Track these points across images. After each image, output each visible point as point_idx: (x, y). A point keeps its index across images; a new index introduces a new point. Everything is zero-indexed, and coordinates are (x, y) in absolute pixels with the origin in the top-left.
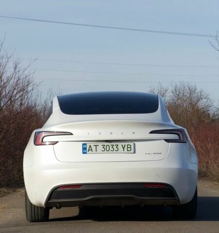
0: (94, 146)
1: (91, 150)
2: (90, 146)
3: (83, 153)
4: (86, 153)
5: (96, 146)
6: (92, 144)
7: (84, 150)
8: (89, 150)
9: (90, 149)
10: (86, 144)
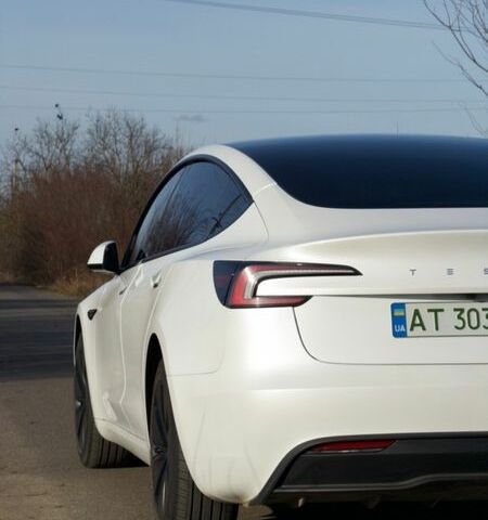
0: (429, 311)
1: (422, 324)
2: (417, 313)
3: (397, 334)
4: (403, 335)
5: (436, 311)
6: (424, 307)
7: (399, 326)
8: (413, 325)
9: (418, 321)
10: (402, 306)
